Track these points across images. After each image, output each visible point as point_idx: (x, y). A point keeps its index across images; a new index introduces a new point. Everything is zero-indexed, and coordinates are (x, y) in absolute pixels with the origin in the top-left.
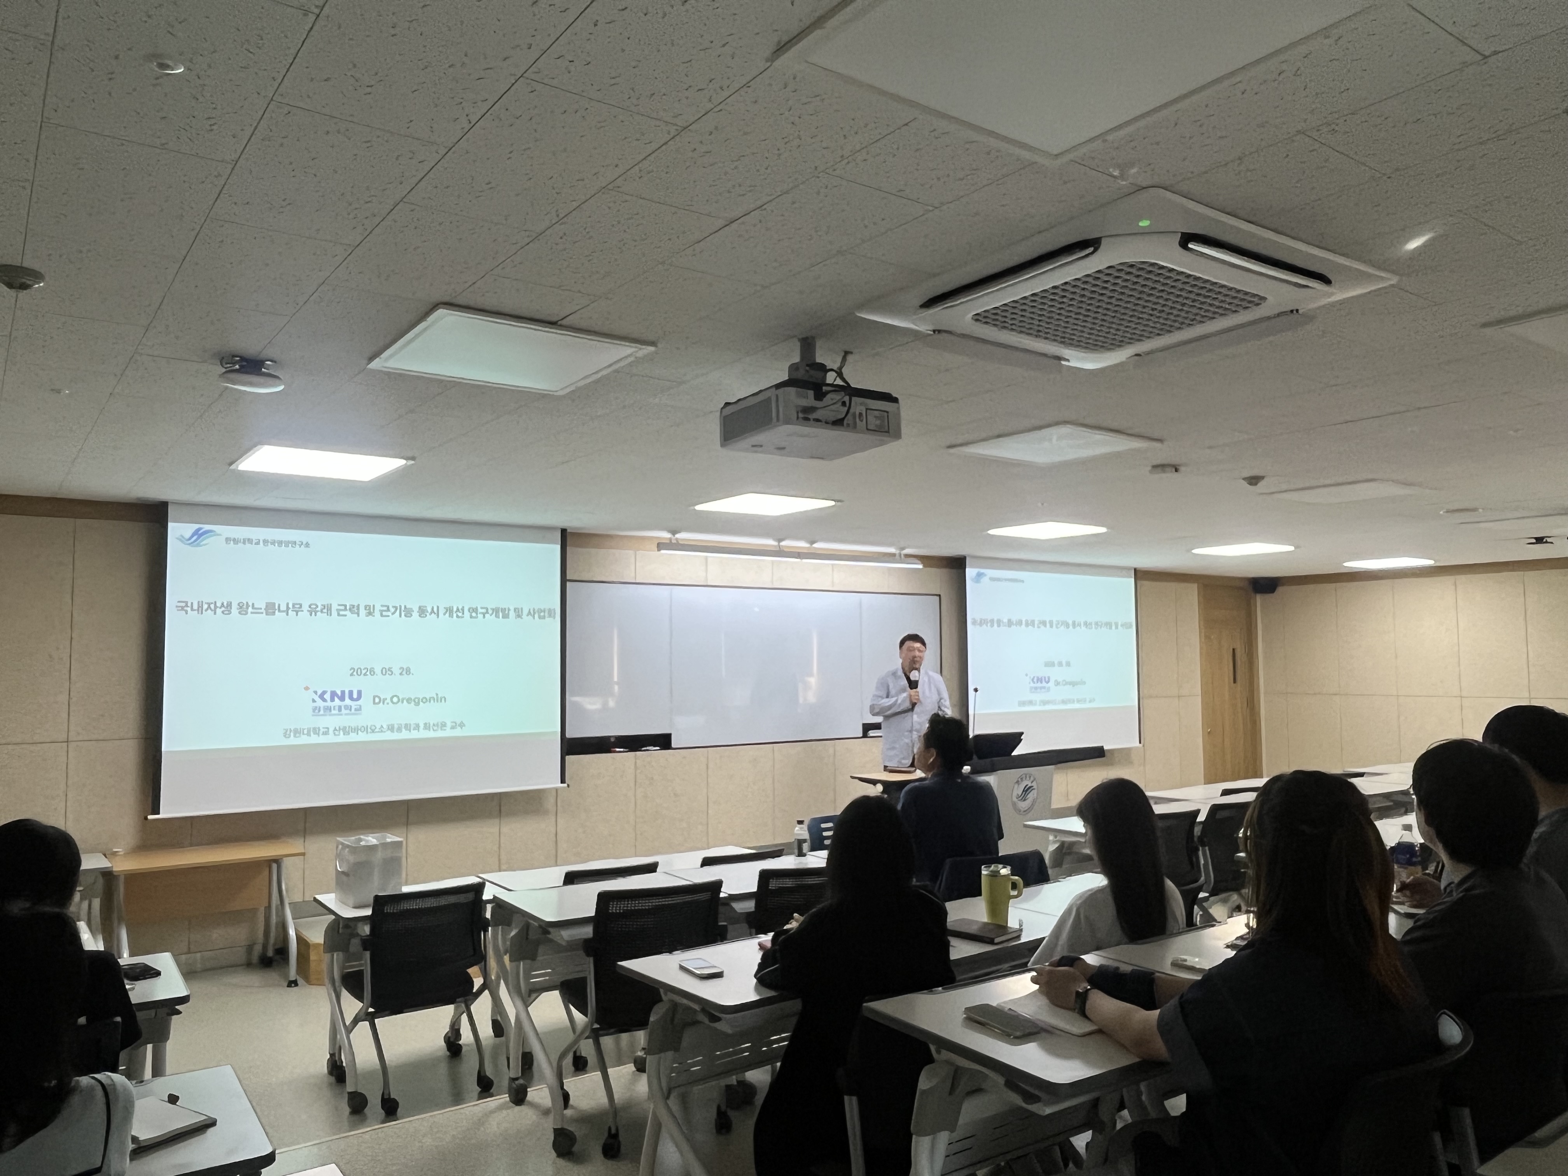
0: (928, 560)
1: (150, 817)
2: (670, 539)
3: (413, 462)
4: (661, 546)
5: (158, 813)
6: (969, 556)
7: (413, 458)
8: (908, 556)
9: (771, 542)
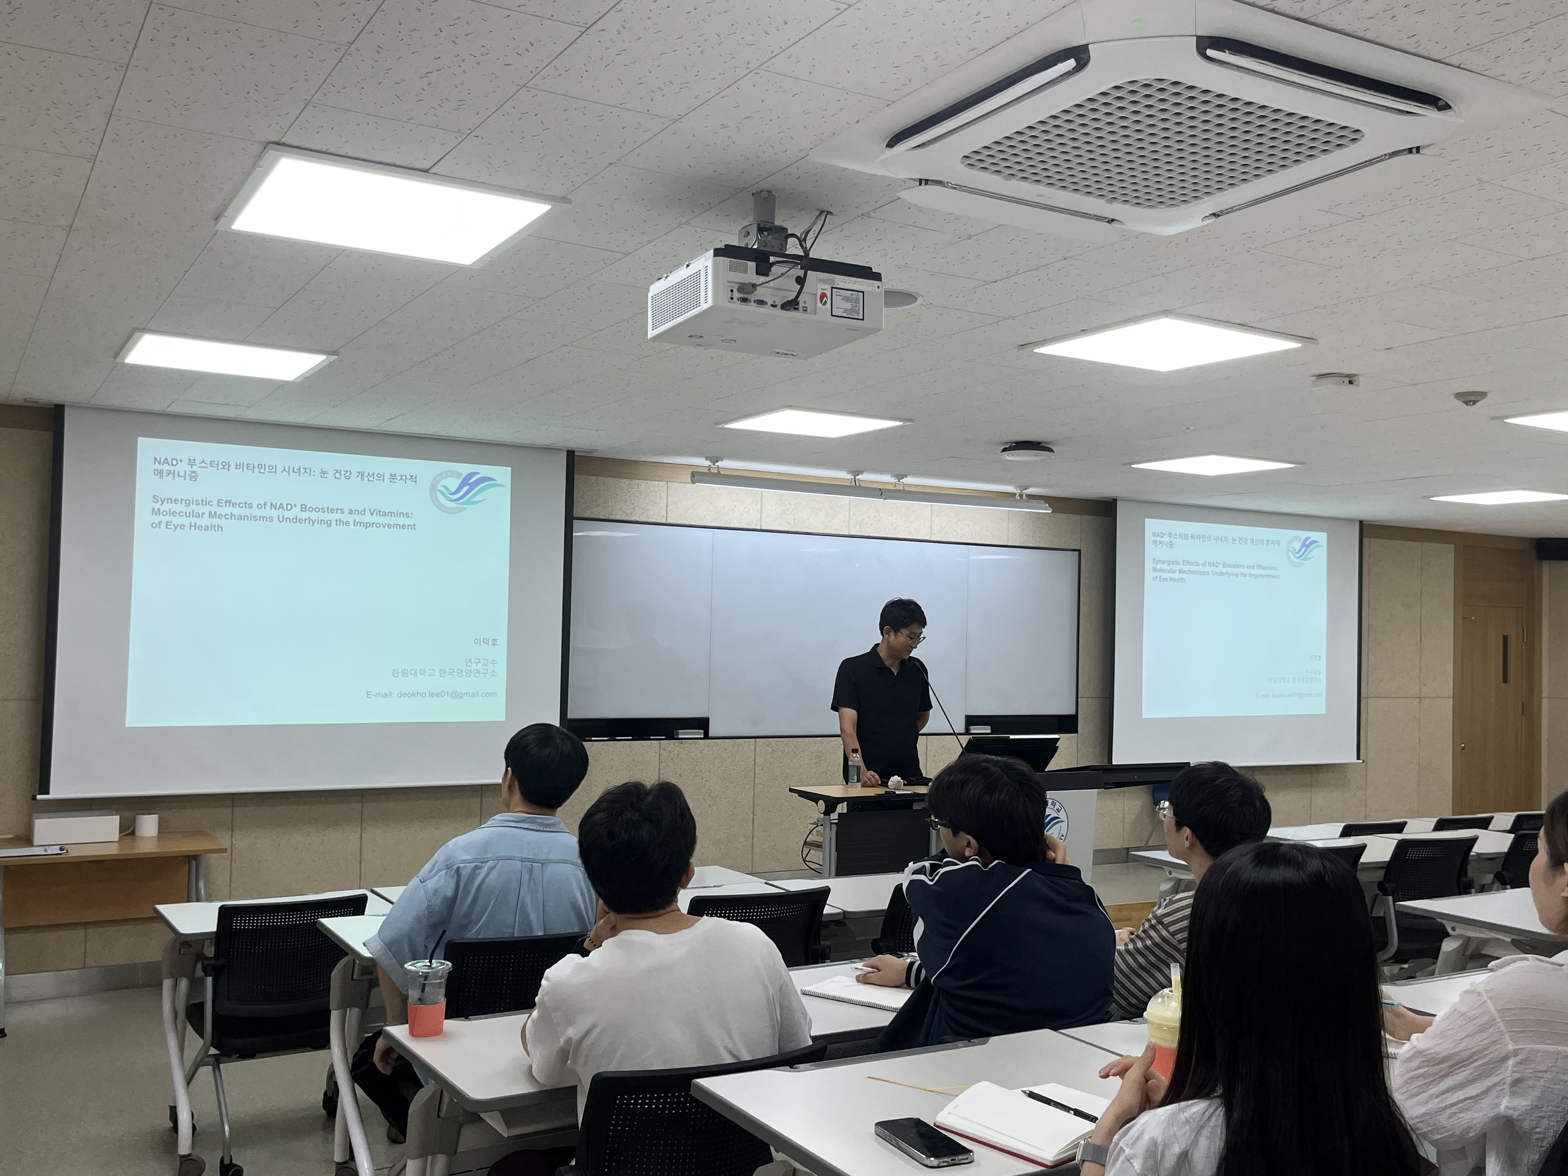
0: (1060, 504)
1: (39, 797)
2: (709, 467)
3: (335, 357)
4: (697, 476)
5: (48, 793)
6: (1125, 499)
7: (334, 353)
8: (1031, 497)
9: (843, 475)
